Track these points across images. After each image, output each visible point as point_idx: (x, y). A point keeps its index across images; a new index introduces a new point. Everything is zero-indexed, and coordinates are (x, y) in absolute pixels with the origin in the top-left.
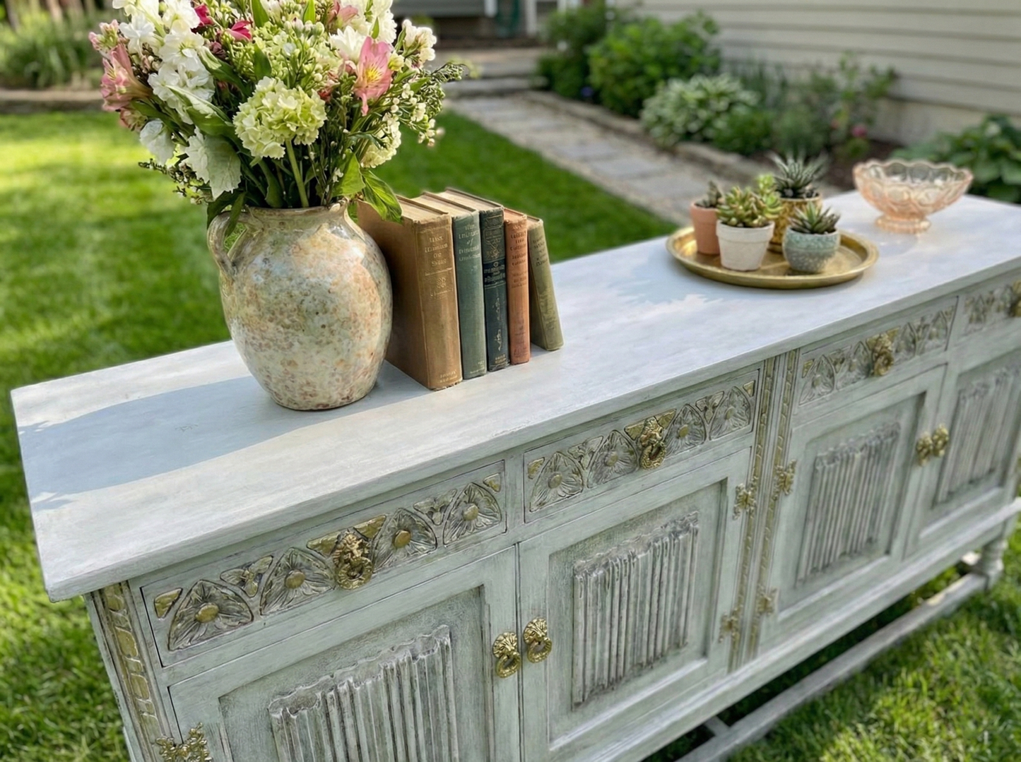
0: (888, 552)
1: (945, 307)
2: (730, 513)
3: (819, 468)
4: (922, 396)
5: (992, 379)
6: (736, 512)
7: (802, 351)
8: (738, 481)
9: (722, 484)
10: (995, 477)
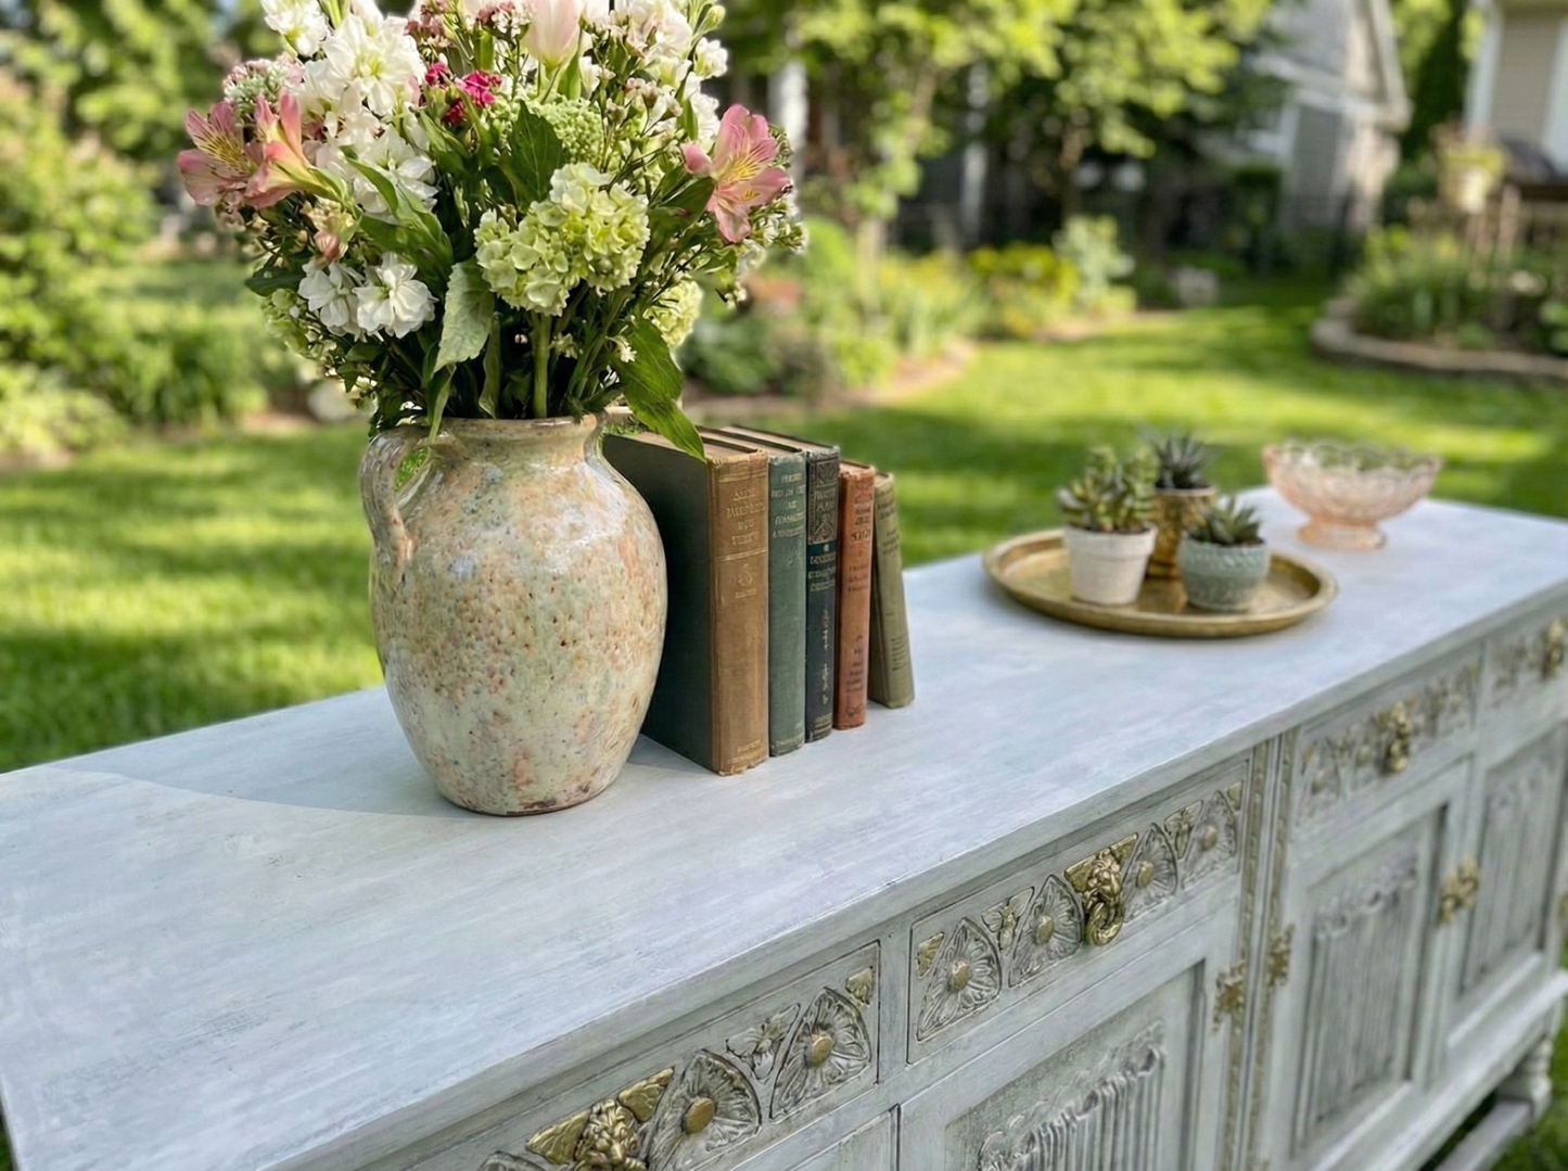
0: (1407, 1075)
1: (1470, 660)
2: (1210, 1024)
3: (1321, 937)
4: (1443, 810)
5: (1523, 783)
6: (1216, 1020)
7: (1302, 730)
8: (1220, 963)
9: (1198, 968)
10: (1533, 937)
